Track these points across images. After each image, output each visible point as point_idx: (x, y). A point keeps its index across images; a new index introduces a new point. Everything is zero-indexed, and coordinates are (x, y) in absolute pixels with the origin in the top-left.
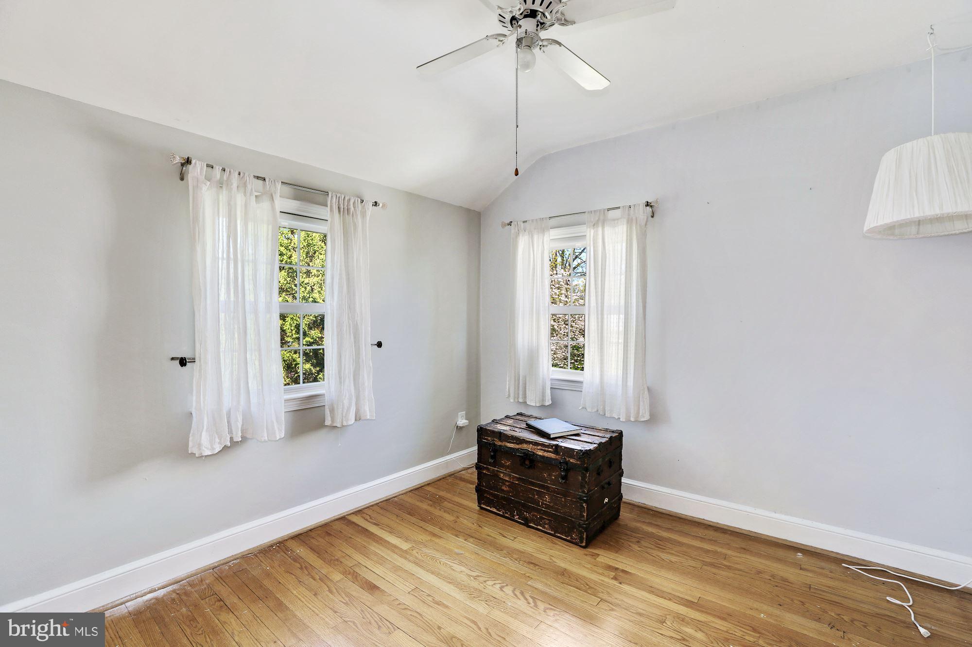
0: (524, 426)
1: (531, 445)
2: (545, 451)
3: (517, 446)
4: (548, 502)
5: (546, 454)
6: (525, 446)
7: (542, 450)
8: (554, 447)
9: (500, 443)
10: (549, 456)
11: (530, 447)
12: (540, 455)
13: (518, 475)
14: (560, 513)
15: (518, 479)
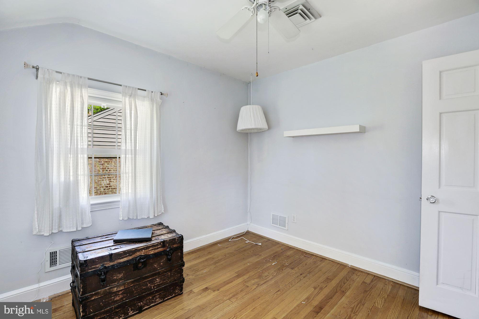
0: (111, 243)
1: (143, 251)
2: (155, 249)
3: (130, 258)
4: (159, 282)
5: (156, 251)
6: (138, 254)
7: (153, 249)
8: (162, 244)
9: (112, 264)
10: (159, 251)
11: (143, 253)
12: (152, 254)
13: (133, 279)
14: (168, 283)
15: (132, 282)
